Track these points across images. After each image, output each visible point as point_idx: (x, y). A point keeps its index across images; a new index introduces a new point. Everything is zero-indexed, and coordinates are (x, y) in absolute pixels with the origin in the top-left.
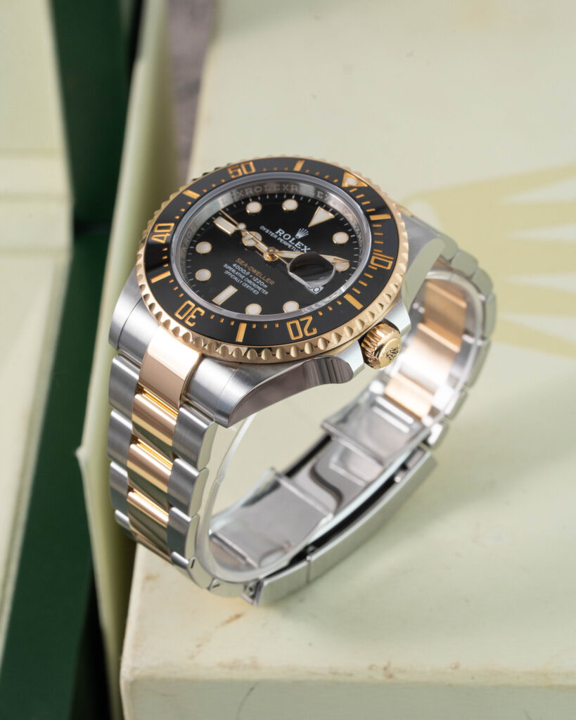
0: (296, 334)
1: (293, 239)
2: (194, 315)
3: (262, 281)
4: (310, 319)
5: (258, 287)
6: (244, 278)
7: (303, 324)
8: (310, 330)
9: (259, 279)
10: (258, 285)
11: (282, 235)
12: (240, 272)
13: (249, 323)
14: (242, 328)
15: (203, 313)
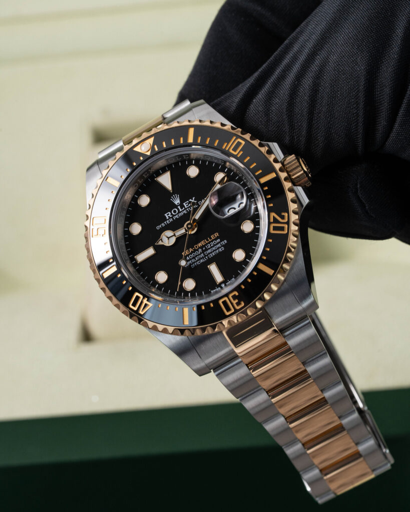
0: (282, 229)
1: (179, 207)
2: (234, 300)
3: (212, 241)
4: (273, 214)
5: (218, 246)
6: (204, 254)
8: (283, 217)
9: (209, 243)
10: (216, 245)
11: (172, 214)
12: (196, 256)
13: (261, 260)
14: (262, 267)
15: (236, 293)
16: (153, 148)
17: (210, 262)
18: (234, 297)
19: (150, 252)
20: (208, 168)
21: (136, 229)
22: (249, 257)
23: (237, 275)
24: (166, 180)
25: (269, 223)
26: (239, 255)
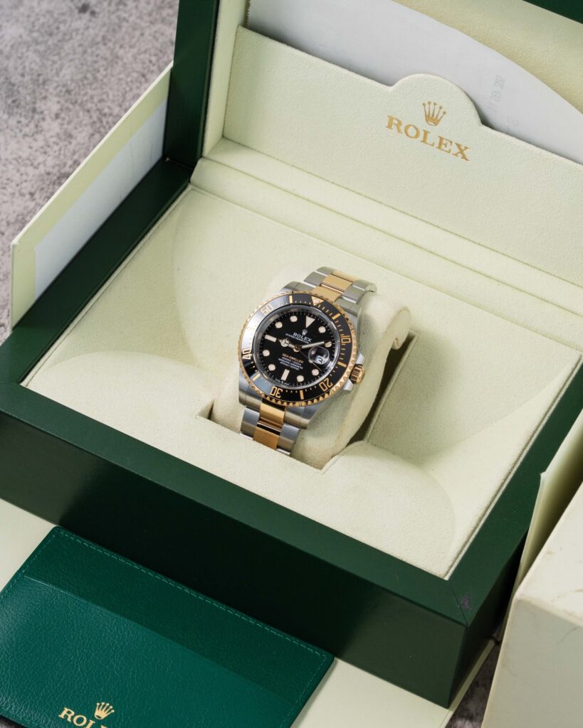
0: (324, 388)
1: (302, 336)
3: (298, 362)
4: (328, 379)
6: (290, 363)
7: (326, 383)
8: (330, 384)
9: (296, 362)
10: (297, 366)
11: (297, 336)
12: (287, 361)
13: (304, 390)
14: (301, 392)
15: (282, 390)
16: (318, 305)
17: (288, 368)
18: (280, 391)
19: (274, 339)
20: (329, 336)
21: (279, 325)
22: (303, 383)
23: (291, 385)
24: (309, 321)
25: (322, 381)
26: (300, 379)
